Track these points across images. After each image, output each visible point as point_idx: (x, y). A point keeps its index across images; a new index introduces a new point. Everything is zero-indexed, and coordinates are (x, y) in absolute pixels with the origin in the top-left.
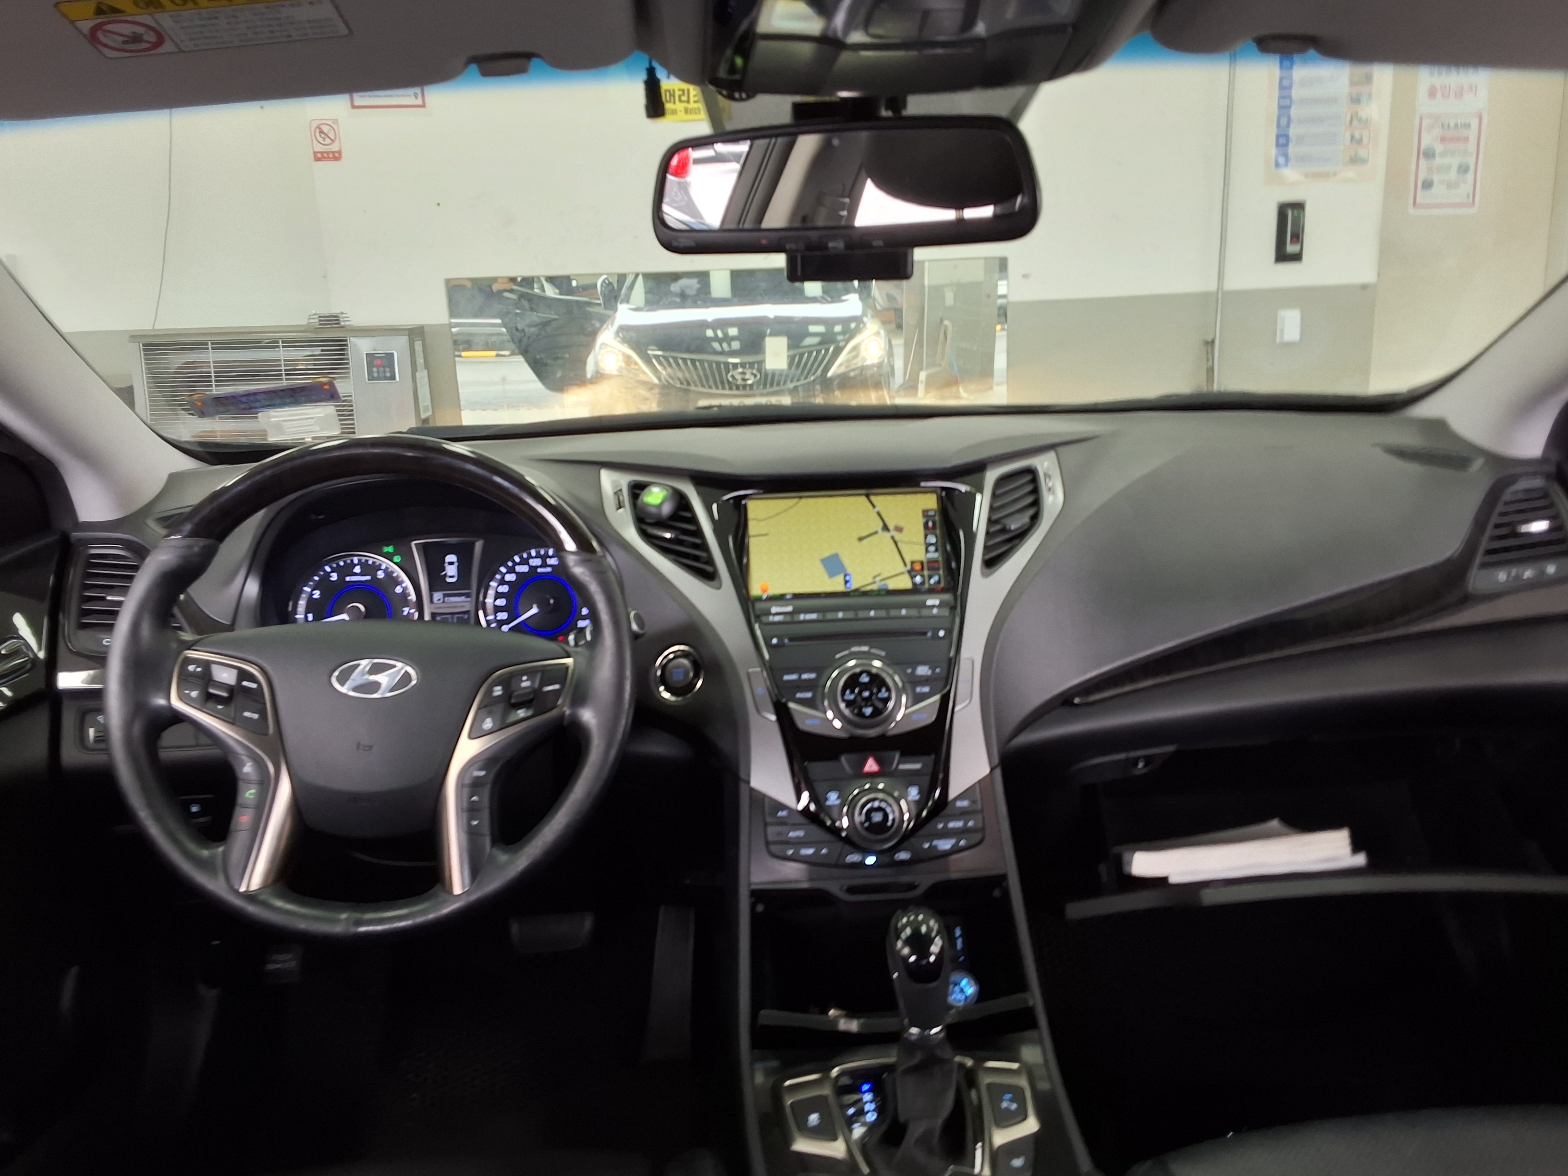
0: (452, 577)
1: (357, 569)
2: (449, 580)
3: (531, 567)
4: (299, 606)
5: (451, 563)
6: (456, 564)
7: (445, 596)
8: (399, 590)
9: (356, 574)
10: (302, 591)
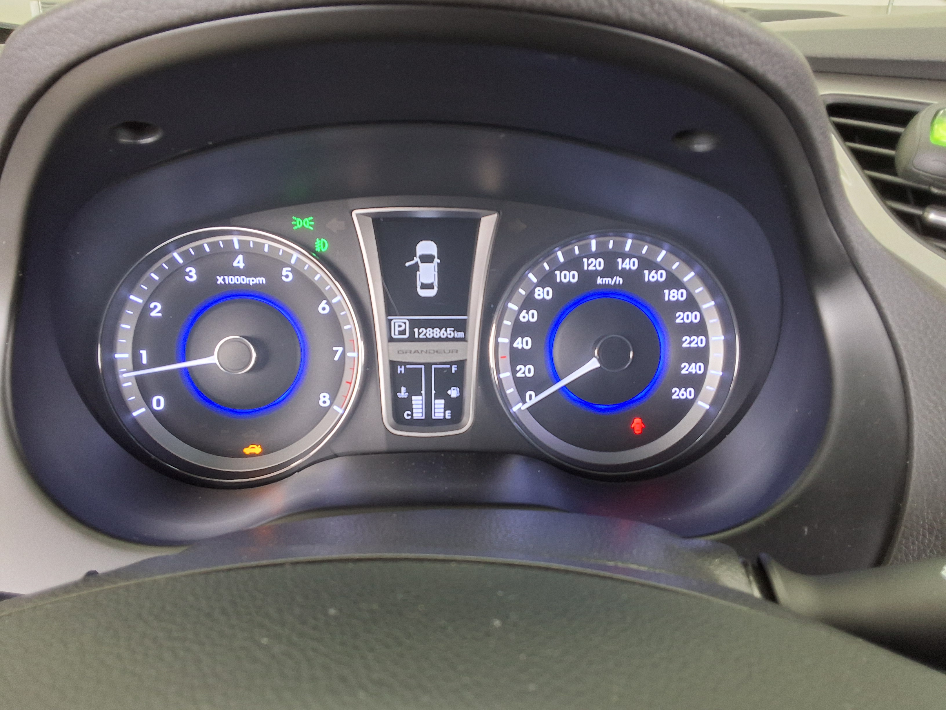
0: (430, 286)
1: (239, 262)
2: (423, 293)
3: (583, 274)
4: (120, 334)
5: (427, 259)
6: (437, 261)
7: (413, 324)
8: (323, 308)
9: (237, 272)
10: (124, 302)
